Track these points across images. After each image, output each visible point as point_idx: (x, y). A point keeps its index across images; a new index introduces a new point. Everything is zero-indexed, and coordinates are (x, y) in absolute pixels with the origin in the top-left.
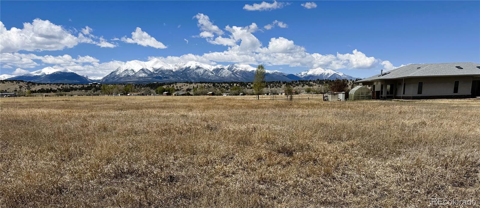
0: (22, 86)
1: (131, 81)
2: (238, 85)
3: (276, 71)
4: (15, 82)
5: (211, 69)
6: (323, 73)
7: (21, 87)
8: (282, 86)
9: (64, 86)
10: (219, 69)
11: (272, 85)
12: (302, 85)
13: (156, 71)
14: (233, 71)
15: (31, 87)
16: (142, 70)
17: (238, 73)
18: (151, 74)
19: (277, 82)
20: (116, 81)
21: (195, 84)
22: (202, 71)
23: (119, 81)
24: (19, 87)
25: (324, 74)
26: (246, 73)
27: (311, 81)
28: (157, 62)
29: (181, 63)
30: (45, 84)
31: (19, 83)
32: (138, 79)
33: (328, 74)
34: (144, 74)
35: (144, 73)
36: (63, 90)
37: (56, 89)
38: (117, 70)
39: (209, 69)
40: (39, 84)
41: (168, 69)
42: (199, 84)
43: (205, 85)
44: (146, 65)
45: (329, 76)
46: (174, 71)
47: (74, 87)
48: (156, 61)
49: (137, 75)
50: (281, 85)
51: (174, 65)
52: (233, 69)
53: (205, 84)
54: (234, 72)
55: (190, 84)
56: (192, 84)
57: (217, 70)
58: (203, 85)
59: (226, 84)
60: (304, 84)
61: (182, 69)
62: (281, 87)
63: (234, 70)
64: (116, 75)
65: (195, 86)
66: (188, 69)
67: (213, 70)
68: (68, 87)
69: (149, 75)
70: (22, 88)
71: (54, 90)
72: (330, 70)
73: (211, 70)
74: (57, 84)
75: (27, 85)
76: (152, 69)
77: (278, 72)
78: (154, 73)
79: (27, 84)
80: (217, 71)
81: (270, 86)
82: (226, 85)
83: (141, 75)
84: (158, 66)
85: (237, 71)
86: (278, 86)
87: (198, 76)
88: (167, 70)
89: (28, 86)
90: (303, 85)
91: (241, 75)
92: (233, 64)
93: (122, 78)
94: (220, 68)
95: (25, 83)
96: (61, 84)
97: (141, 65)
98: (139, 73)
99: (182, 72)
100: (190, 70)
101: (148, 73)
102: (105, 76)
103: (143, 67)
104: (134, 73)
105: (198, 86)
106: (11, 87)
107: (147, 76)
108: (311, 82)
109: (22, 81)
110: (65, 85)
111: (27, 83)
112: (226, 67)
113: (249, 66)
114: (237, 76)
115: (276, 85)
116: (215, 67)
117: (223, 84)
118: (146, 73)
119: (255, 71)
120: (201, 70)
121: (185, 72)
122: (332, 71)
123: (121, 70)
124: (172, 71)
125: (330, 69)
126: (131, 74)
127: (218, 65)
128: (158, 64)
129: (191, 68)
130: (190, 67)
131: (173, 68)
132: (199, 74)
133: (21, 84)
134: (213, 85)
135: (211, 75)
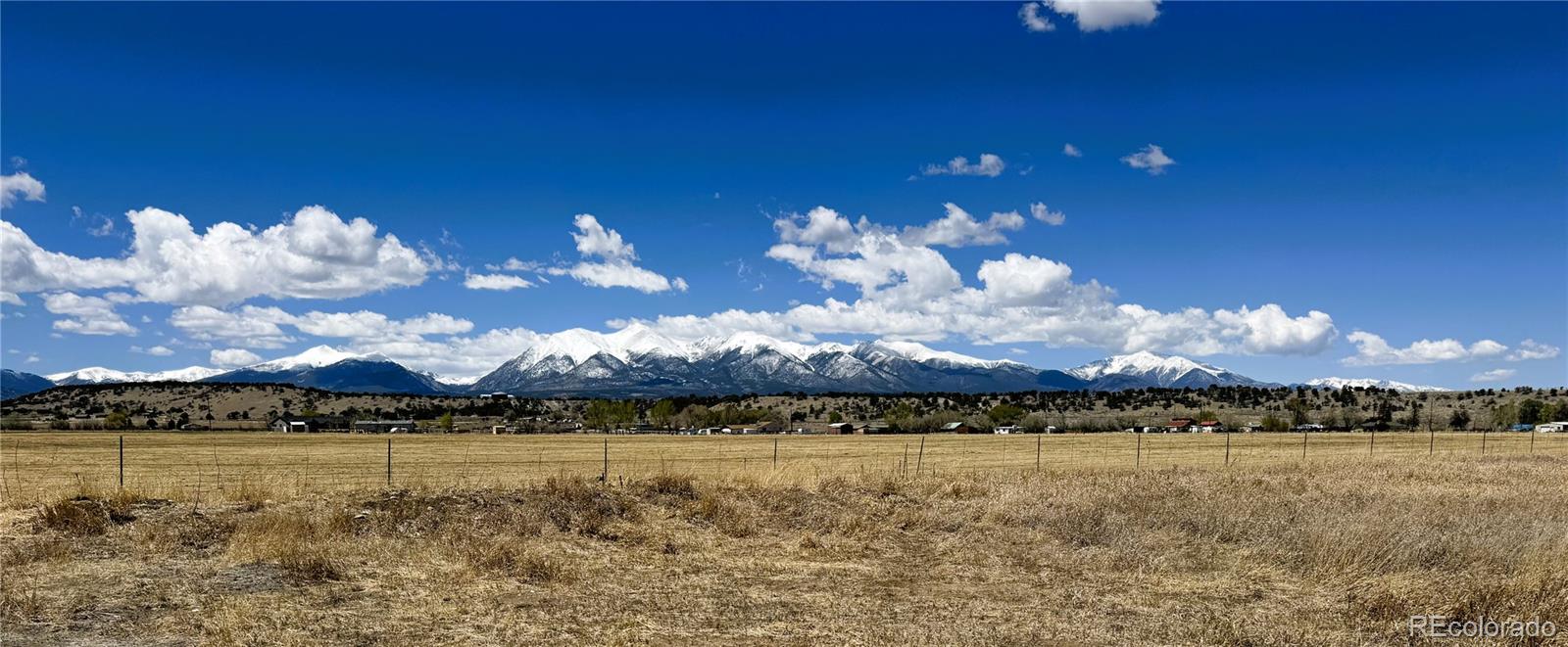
0: (290, 402)
1: (563, 391)
2: (951, 403)
3: (1007, 361)
4: (269, 388)
5: (803, 355)
6: (1155, 369)
7: (287, 402)
8: (1094, 405)
9: (416, 402)
10: (827, 354)
11: (1059, 401)
12: (1162, 402)
13: (638, 361)
14: (869, 362)
15: (317, 404)
16: (598, 357)
17: (886, 368)
18: (623, 371)
19: (1077, 392)
20: (517, 389)
21: (815, 399)
22: (775, 361)
23: (527, 390)
24: (282, 402)
25: (1161, 371)
26: (910, 367)
27: (1192, 391)
28: (641, 335)
29: (713, 339)
30: (359, 396)
31: (282, 391)
32: (582, 385)
33: (1174, 371)
34: (601, 371)
35: (601, 367)
36: (412, 412)
37: (392, 410)
38: (523, 358)
39: (797, 355)
40: (339, 396)
41: (674, 355)
42: (827, 400)
43: (847, 403)
44: (609, 343)
45: (1177, 378)
46: (690, 361)
47: (445, 404)
48: (639, 330)
49: (581, 372)
50: (1090, 402)
51: (692, 343)
52: (872, 355)
53: (845, 400)
54: (873, 364)
55: (798, 400)
56: (804, 401)
57: (821, 360)
58: (841, 401)
59: (913, 399)
60: (1168, 400)
61: (714, 356)
62: (1092, 409)
63: (873, 359)
64: (518, 372)
65: (817, 405)
66: (733, 355)
67: (810, 359)
68: (428, 405)
69: (615, 372)
70: (292, 406)
71: (388, 412)
72: (1181, 358)
73: (804, 359)
74: (393, 396)
75: (305, 399)
76: (627, 354)
77: (1012, 363)
78: (630, 366)
79: (305, 395)
80: (822, 362)
81: (1054, 405)
82: (913, 403)
83: (592, 374)
84: (643, 347)
85: (883, 361)
86: (1080, 406)
87: (763, 375)
88: (670, 358)
89: (310, 402)
90: (1164, 402)
91: (896, 374)
92: (869, 339)
93: (536, 380)
94: (829, 351)
95: (298, 391)
96: (405, 395)
97: (594, 343)
98: (586, 366)
99: (714, 365)
100: (739, 358)
101: (613, 366)
102: (485, 374)
103: (599, 350)
104: (572, 367)
105: (824, 404)
106: (261, 402)
107: (609, 375)
108: (1190, 395)
109: (291, 386)
110: (417, 400)
111: (303, 392)
112: (847, 349)
113: (920, 346)
114: (884, 376)
115: (1073, 404)
116: (816, 350)
117: (903, 400)
118: (607, 366)
119: (937, 362)
120: (772, 358)
121: (725, 364)
122: (1185, 361)
123: (535, 356)
124: (684, 361)
125: (1180, 355)
126: (564, 369)
127: (825, 344)
128: (644, 340)
129: (742, 352)
130: (740, 349)
131: (689, 352)
132: (765, 372)
133: (288, 394)
134: (873, 403)
135: (802, 372)
